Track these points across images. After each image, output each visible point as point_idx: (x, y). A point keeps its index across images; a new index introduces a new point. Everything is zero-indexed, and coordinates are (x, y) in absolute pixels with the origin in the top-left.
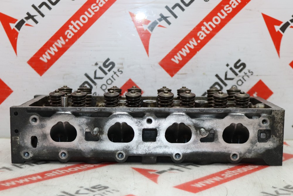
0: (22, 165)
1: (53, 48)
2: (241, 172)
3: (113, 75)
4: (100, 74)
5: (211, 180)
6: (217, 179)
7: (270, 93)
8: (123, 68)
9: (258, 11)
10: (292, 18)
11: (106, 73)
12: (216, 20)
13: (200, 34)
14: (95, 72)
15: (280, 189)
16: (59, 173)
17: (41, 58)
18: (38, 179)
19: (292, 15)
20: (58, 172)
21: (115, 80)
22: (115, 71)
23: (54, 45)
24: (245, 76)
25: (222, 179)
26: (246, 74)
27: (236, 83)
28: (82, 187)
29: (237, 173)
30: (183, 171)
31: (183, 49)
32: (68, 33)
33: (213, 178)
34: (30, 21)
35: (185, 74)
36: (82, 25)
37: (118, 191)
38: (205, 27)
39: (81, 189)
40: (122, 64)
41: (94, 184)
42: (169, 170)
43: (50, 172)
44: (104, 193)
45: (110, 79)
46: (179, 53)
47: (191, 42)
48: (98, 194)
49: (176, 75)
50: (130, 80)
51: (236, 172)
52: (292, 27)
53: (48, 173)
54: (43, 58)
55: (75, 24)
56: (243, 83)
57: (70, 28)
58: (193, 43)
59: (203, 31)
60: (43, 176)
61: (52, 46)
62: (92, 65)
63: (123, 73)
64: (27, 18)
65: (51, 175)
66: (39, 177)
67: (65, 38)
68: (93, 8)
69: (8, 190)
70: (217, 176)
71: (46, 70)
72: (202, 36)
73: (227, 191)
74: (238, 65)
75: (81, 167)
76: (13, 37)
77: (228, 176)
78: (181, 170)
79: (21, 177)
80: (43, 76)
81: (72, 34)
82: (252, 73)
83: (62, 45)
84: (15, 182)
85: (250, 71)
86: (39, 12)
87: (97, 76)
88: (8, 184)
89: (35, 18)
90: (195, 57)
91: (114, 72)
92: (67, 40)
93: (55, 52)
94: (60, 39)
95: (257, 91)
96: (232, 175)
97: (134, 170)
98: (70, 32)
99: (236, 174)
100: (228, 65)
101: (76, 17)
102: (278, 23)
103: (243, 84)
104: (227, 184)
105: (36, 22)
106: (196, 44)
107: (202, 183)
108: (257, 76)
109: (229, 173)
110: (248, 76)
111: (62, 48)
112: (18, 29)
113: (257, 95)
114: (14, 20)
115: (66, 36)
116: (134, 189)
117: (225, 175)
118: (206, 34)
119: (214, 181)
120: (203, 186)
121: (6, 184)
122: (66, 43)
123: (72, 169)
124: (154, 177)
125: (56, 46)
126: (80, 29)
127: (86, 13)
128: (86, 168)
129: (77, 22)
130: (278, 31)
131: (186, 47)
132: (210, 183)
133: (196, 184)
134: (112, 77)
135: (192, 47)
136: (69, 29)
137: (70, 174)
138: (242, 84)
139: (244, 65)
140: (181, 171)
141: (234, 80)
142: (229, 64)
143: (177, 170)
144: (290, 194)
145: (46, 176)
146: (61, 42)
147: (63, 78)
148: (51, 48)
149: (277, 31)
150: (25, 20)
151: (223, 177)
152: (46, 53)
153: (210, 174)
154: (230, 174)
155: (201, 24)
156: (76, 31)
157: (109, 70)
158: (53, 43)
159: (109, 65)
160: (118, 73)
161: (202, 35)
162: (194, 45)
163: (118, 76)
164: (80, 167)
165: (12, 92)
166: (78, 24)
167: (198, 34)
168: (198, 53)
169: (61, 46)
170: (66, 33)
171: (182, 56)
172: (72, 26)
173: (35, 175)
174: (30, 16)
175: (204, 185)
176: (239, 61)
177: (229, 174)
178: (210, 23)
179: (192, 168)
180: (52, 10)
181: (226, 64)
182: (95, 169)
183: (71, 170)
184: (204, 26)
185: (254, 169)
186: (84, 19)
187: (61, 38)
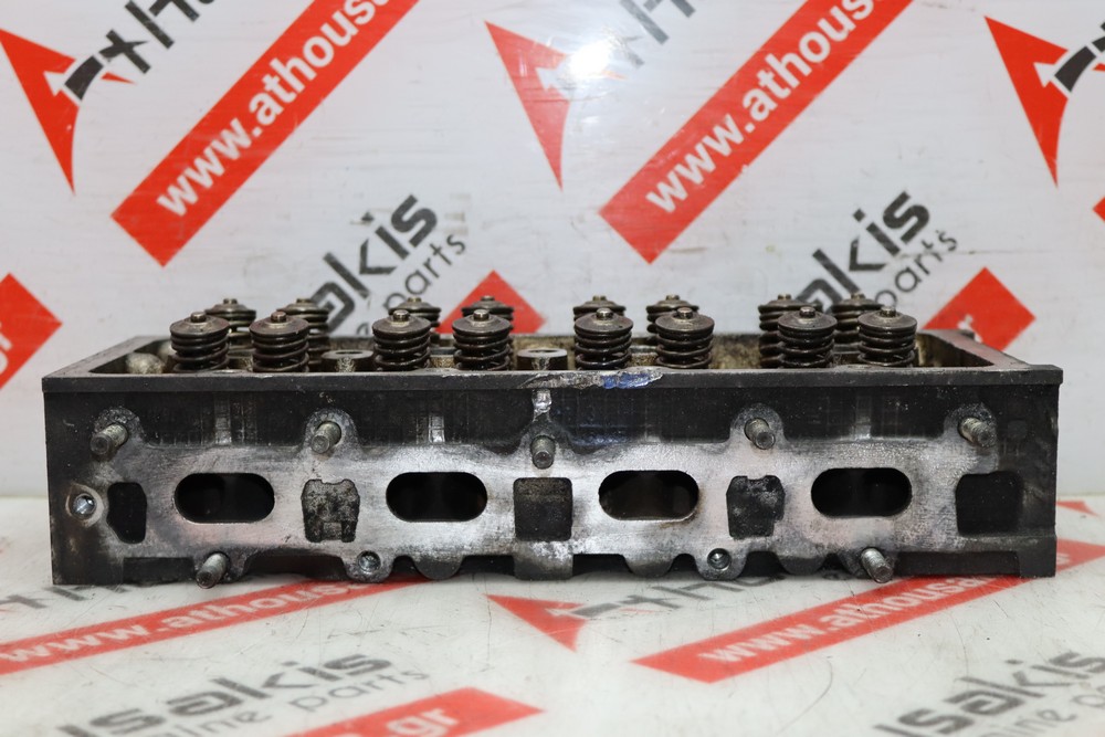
0: (81, 589)
1: (207, 160)
2: (896, 609)
3: (429, 260)
4: (380, 254)
5: (778, 636)
6: (803, 632)
7: (1023, 318)
8: (464, 232)
9: (973, 10)
10: (1101, 34)
11: (403, 253)
12: (814, 47)
13: (754, 100)
14: (364, 249)
15: (1034, 667)
16: (217, 614)
17: (162, 200)
18: (134, 636)
19: (1101, 22)
20: (212, 612)
21: (436, 275)
22: (437, 245)
23: (208, 152)
24: (926, 254)
25: (821, 632)
26: (928, 247)
27: (892, 280)
28: (290, 664)
29: (880, 612)
30: (676, 607)
31: (690, 158)
32: (260, 104)
33: (788, 629)
34: (120, 64)
35: (700, 250)
36: (311, 75)
37: (424, 677)
38: (771, 75)
39: (287, 669)
40: (462, 217)
41: (338, 651)
42: (625, 602)
43: (183, 611)
44: (369, 684)
45: (418, 273)
46: (677, 173)
47: (718, 130)
48: (349, 688)
49: (664, 257)
50: (494, 275)
51: (877, 608)
52: (1101, 67)
53: (176, 615)
54: (170, 198)
55: (285, 72)
56: (917, 280)
57: (268, 88)
58: (728, 135)
59: (766, 90)
60: (156, 626)
61: (200, 154)
62: (352, 223)
63: (468, 250)
64: (109, 53)
65: (184, 623)
66: (140, 631)
67: (249, 122)
68: (352, 11)
69: (18, 675)
70: (804, 622)
71: (180, 244)
72: (761, 109)
73: (832, 674)
74: (899, 213)
75: (300, 596)
76: (57, 121)
77: (845, 622)
78: (672, 602)
79: (74, 630)
80: (171, 264)
81: (277, 110)
82: (953, 244)
83: (240, 149)
84: (47, 647)
85: (945, 237)
86: (153, 28)
87: (372, 262)
88: (21, 655)
89: (138, 50)
90: (735, 185)
91: (432, 246)
92: (257, 132)
93: (212, 175)
94: (230, 128)
95: (971, 313)
96: (859, 618)
97: (493, 604)
98: (269, 103)
99: (875, 617)
100: (859, 216)
101: (288, 45)
102: (1050, 52)
103: (920, 286)
104: (836, 651)
105: (143, 66)
106: (738, 138)
107: (742, 647)
108: (972, 253)
109: (851, 613)
110: (937, 256)
111: (240, 161)
112: (75, 92)
113: (972, 325)
114: (60, 62)
115: (254, 116)
116: (484, 670)
117: (834, 620)
118: (773, 97)
119: (787, 639)
120: (743, 657)
121: (15, 655)
122: (255, 142)
123: (265, 603)
124: (562, 628)
125: (218, 154)
126: (304, 91)
127: (326, 28)
128: (318, 597)
129: (295, 62)
130: (1050, 85)
131: (700, 148)
132: (771, 648)
133: (720, 651)
134: (427, 265)
135: (725, 150)
136: (264, 91)
137: (255, 619)
138: (915, 286)
139: (921, 214)
140: (670, 606)
141: (886, 269)
142: (864, 210)
143: (658, 602)
144: (1068, 685)
145: (165, 625)
146: (235, 140)
147: (245, 273)
148: (199, 162)
149: (1044, 82)
150: (100, 59)
151: (822, 626)
152: (182, 180)
153: (778, 616)
154: (851, 616)
155: (757, 63)
156: (289, 98)
157: (415, 241)
158: (207, 144)
159: (412, 221)
160: (449, 252)
161: (759, 104)
162: (730, 143)
163: (448, 262)
164: (296, 595)
165: (56, 325)
166: (296, 72)
167: (746, 102)
168: (745, 169)
169: (233, 154)
170: (253, 106)
171: (685, 182)
172: (276, 79)
173: (124, 624)
174: (118, 46)
175: (749, 654)
176: (903, 198)
177: (848, 616)
178: (790, 58)
179: (711, 596)
180: (199, 20)
181: (854, 210)
182: (349, 602)
183: (260, 606)
184: (767, 71)
185: (947, 599)
186: (318, 52)
187: (235, 123)
